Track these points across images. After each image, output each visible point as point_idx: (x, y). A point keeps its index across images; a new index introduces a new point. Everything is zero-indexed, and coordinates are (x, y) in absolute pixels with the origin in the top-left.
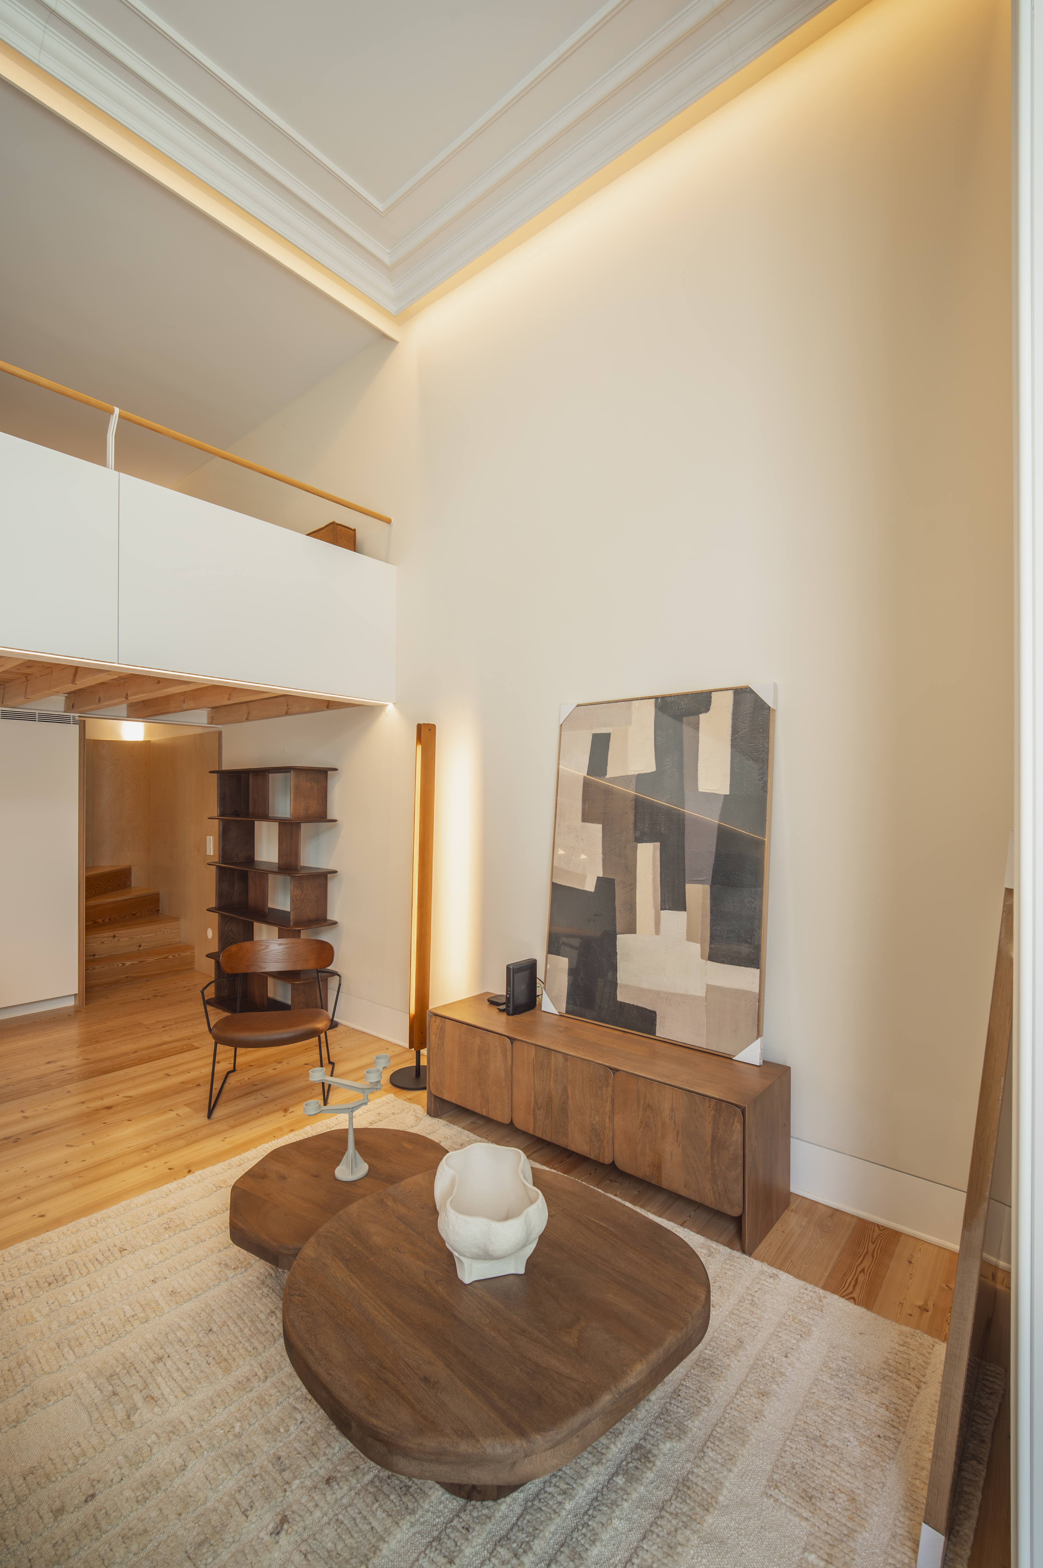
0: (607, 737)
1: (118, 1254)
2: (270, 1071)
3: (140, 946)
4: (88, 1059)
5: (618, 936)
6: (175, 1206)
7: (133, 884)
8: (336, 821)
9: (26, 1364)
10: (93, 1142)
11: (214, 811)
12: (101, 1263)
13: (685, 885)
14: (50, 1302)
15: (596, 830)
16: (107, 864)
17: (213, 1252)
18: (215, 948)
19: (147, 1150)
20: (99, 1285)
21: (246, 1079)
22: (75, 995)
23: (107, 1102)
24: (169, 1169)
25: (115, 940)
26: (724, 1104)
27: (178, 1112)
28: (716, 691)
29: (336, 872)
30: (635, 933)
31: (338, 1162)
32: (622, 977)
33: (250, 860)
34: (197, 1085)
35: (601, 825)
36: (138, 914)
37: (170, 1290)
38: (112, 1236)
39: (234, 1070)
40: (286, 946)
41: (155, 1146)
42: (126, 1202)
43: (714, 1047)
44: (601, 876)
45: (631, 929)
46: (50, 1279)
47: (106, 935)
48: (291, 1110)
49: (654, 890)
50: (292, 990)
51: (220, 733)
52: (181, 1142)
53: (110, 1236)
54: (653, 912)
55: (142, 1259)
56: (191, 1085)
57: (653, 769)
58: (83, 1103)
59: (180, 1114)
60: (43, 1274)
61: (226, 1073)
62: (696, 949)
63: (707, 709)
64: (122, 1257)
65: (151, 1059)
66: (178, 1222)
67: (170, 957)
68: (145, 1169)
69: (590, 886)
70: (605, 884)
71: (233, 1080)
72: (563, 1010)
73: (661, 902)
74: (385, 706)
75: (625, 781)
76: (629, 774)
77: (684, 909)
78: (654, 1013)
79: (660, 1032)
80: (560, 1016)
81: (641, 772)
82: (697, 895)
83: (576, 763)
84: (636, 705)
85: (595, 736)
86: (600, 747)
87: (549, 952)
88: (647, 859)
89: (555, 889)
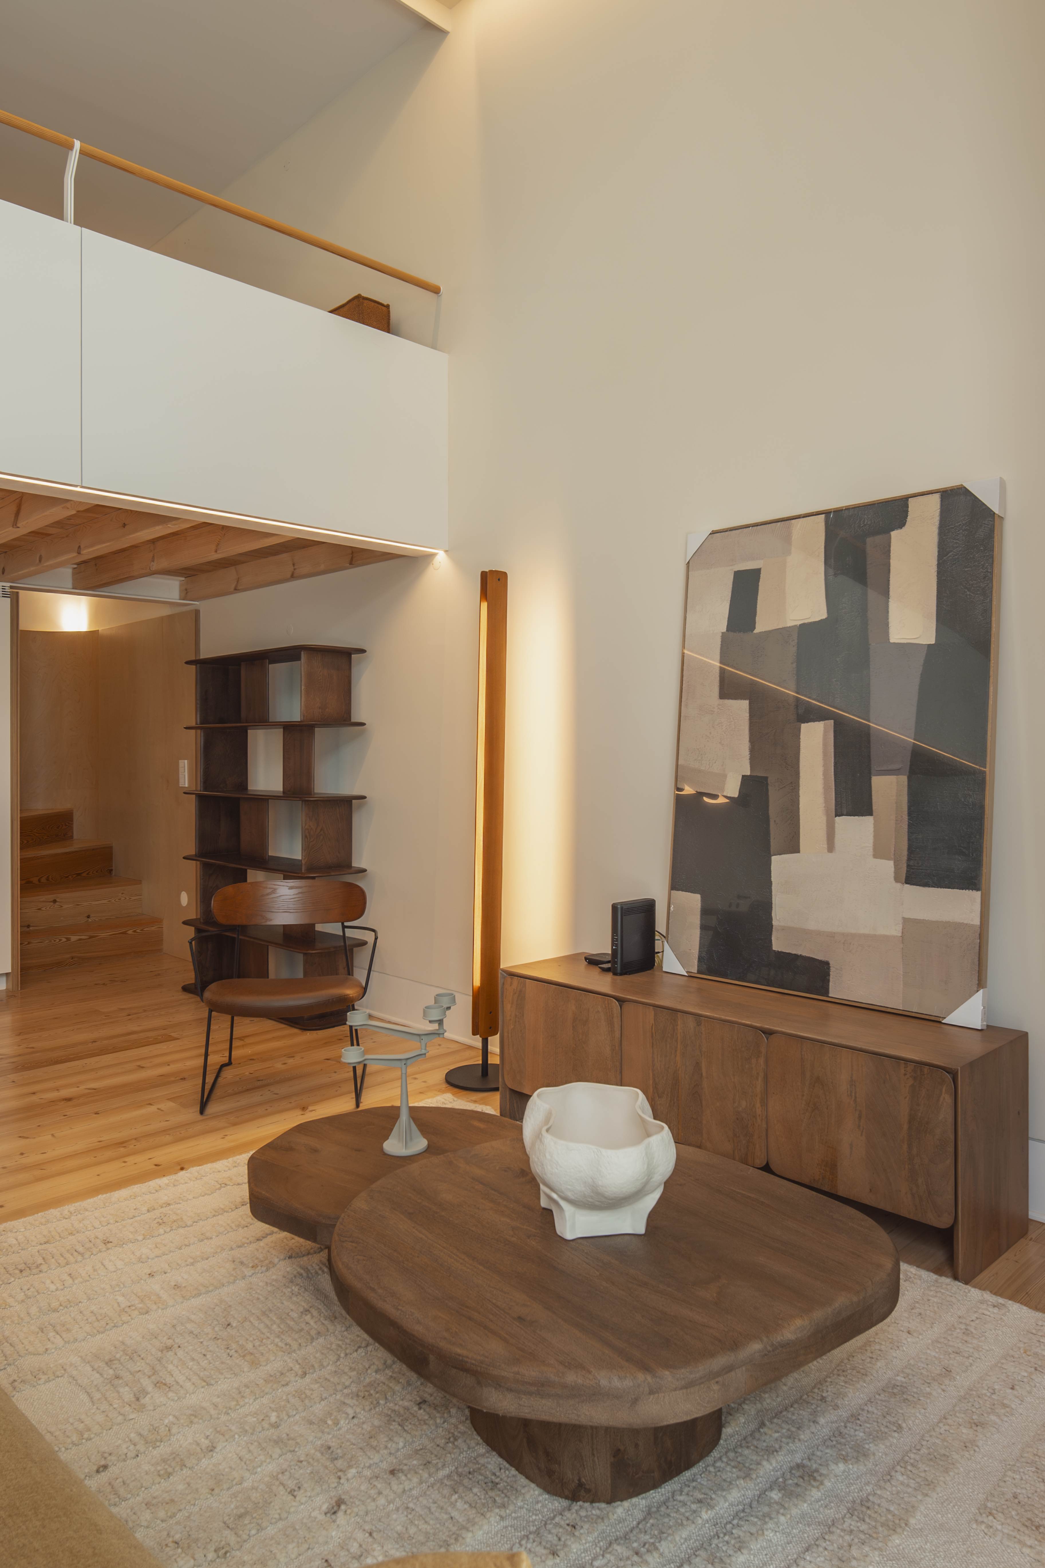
0: (757, 574)
1: (102, 1247)
2: (279, 1066)
3: (88, 917)
4: (33, 1048)
5: (773, 858)
6: (169, 1202)
7: (75, 837)
8: (363, 724)
9: (6, 1344)
10: (53, 1135)
11: (192, 719)
12: (82, 1254)
13: (871, 780)
14: (25, 1288)
15: (741, 710)
16: (41, 806)
17: (223, 1249)
18: (192, 915)
19: (124, 1145)
20: (83, 1275)
21: (247, 1073)
22: (7, 974)
23: (65, 1093)
24: (156, 1165)
25: (56, 906)
26: (926, 1069)
27: (160, 1106)
28: (916, 495)
29: (364, 797)
30: (798, 851)
31: (386, 1138)
32: (779, 916)
33: (243, 785)
34: (182, 1079)
35: (747, 702)
36: (84, 874)
37: (173, 1284)
38: (92, 1228)
39: (229, 1063)
40: (300, 890)
41: (134, 1141)
42: (105, 1195)
43: (919, 1007)
44: (748, 773)
45: (793, 846)
46: (22, 1266)
47: (43, 898)
48: (310, 1108)
49: (827, 788)
50: (306, 962)
51: (197, 613)
52: (167, 1138)
53: (89, 1229)
54: (824, 820)
55: (133, 1253)
56: (173, 1079)
57: (824, 615)
58: (34, 1093)
59: (162, 1109)
60: (11, 1261)
61: (219, 1067)
62: (887, 867)
63: (903, 523)
64: (108, 1249)
65: (115, 1050)
66: (175, 1218)
67: (130, 932)
68: (124, 1164)
69: (731, 790)
70: (754, 787)
71: (228, 1074)
72: (695, 970)
73: (836, 805)
74: (433, 555)
75: (783, 633)
76: (788, 625)
77: (870, 813)
78: (827, 964)
79: (836, 991)
80: (691, 976)
81: (806, 621)
82: (889, 792)
83: (709, 616)
84: (797, 526)
85: (737, 575)
86: (745, 590)
87: (672, 889)
88: (816, 745)
89: (681, 799)
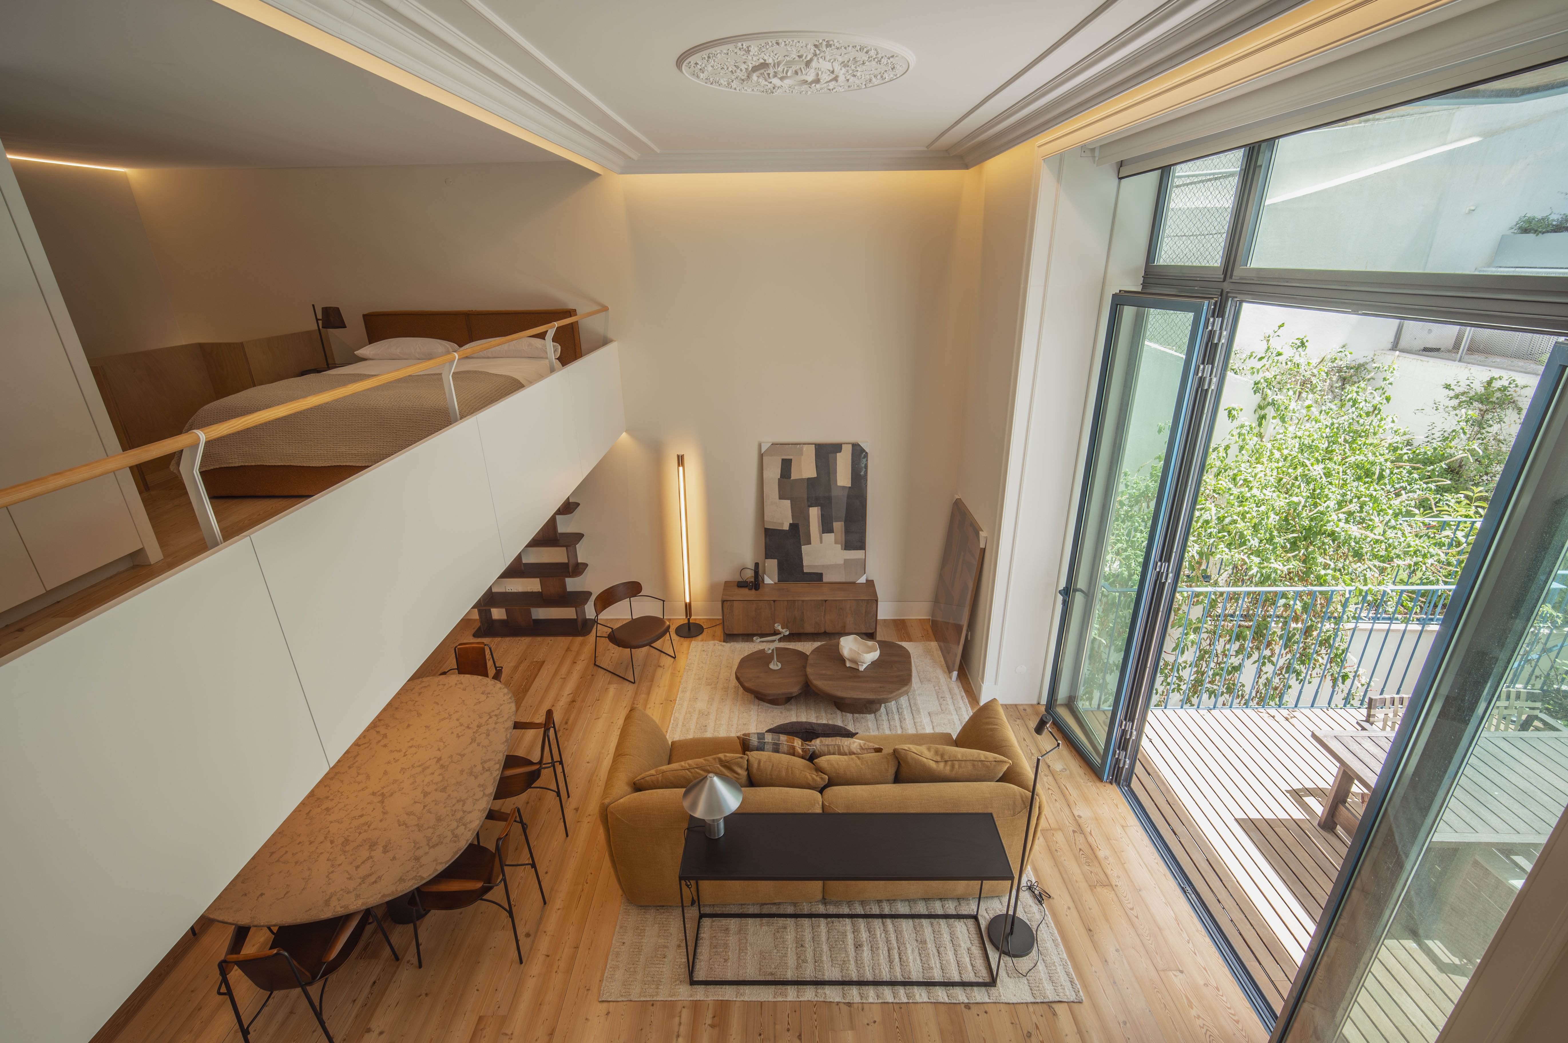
0: (790, 460)
5: (802, 546)
13: (833, 523)
15: (787, 503)
26: (870, 600)
28: (844, 443)
29: (582, 535)
30: (810, 544)
32: (805, 563)
35: (790, 500)
43: (848, 580)
44: (792, 522)
45: (809, 542)
49: (819, 526)
54: (818, 535)
57: (815, 475)
62: (839, 546)
63: (840, 452)
69: (786, 527)
70: (794, 527)
72: (776, 581)
73: (822, 531)
75: (801, 480)
76: (803, 477)
77: (833, 532)
78: (822, 573)
79: (825, 579)
80: (775, 583)
81: (809, 477)
82: (838, 526)
83: (773, 472)
84: (805, 447)
85: (783, 460)
86: (786, 465)
87: (766, 558)
88: (814, 513)
89: (767, 531)
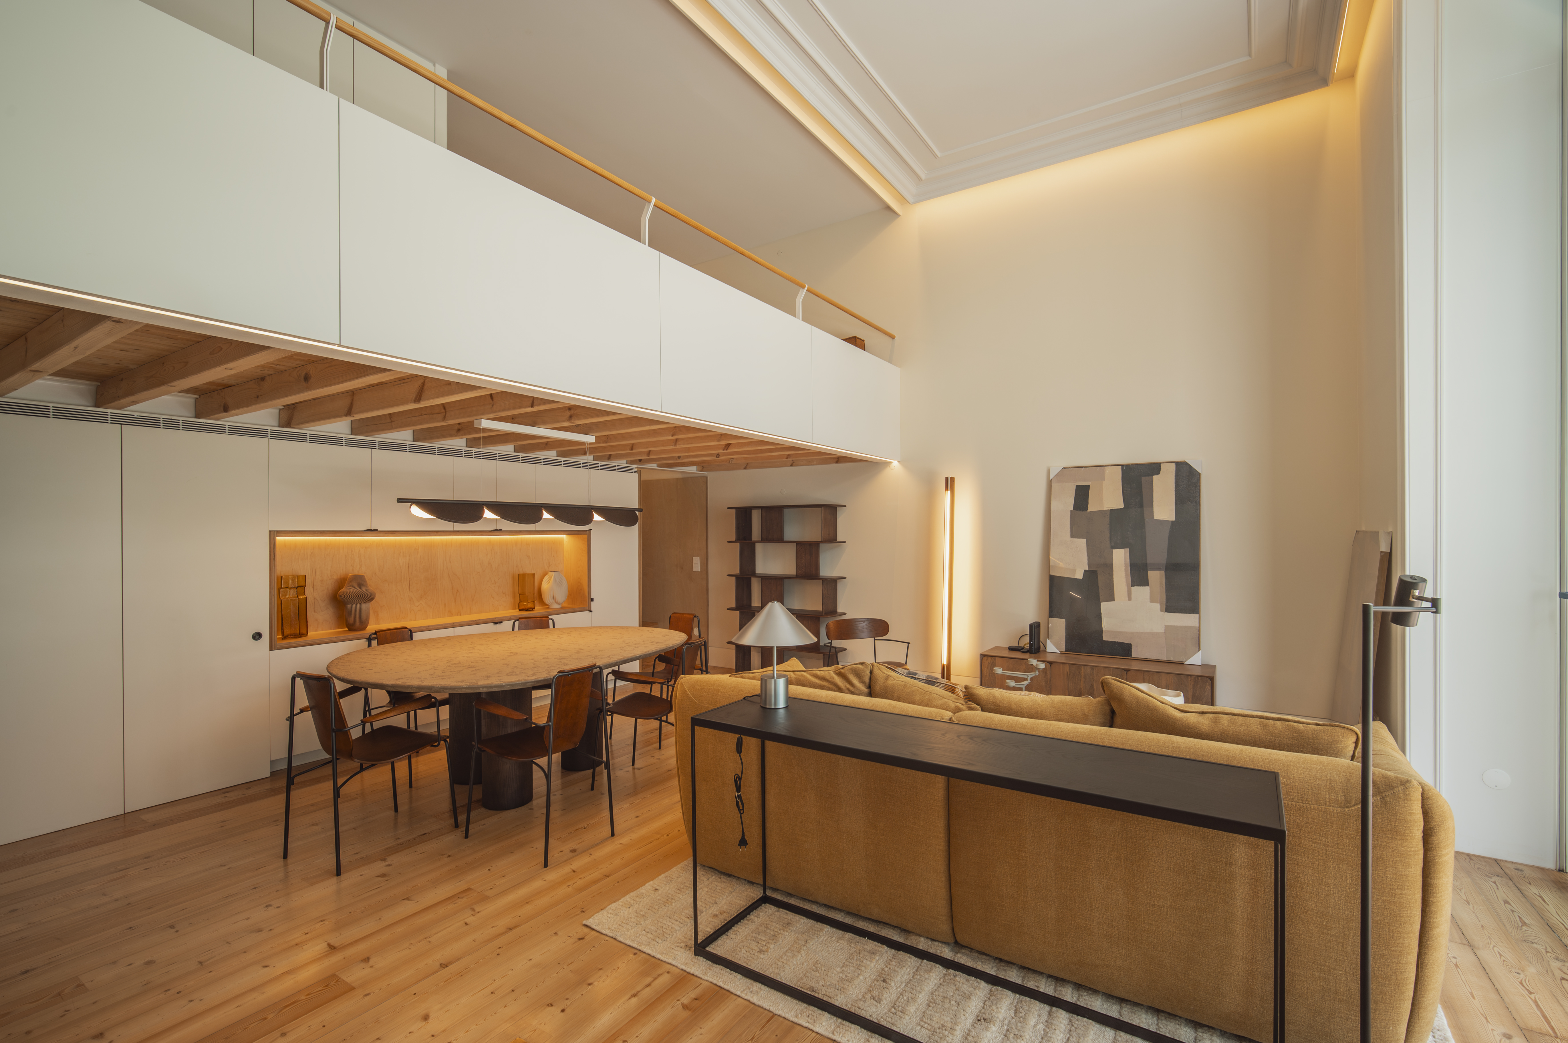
0: (1087, 488)
5: (1101, 603)
13: (1147, 572)
15: (1082, 542)
26: (1200, 678)
28: (1164, 463)
29: (846, 578)
30: (1114, 600)
32: (1105, 627)
35: (1085, 540)
43: (1173, 659)
44: (1087, 569)
45: (1111, 598)
49: (1126, 575)
54: (1126, 588)
57: (1122, 506)
62: (1157, 606)
63: (1158, 473)
69: (1079, 575)
70: (1090, 574)
72: (1064, 650)
73: (1131, 582)
74: (891, 463)
75: (1102, 513)
76: (1105, 509)
77: (1148, 585)
78: (1131, 644)
79: (1135, 654)
80: (1062, 653)
81: (1114, 508)
82: (1156, 577)
83: (1065, 503)
84: (1108, 469)
85: (1077, 487)
86: (1082, 494)
87: (1051, 615)
88: (1120, 558)
89: (1052, 579)
